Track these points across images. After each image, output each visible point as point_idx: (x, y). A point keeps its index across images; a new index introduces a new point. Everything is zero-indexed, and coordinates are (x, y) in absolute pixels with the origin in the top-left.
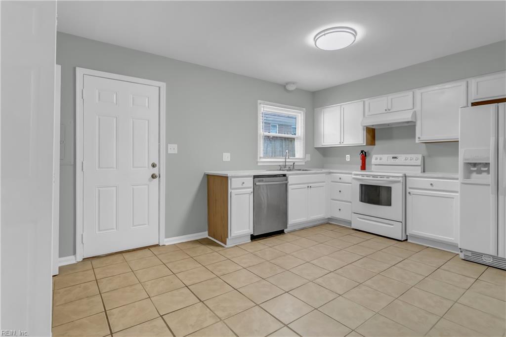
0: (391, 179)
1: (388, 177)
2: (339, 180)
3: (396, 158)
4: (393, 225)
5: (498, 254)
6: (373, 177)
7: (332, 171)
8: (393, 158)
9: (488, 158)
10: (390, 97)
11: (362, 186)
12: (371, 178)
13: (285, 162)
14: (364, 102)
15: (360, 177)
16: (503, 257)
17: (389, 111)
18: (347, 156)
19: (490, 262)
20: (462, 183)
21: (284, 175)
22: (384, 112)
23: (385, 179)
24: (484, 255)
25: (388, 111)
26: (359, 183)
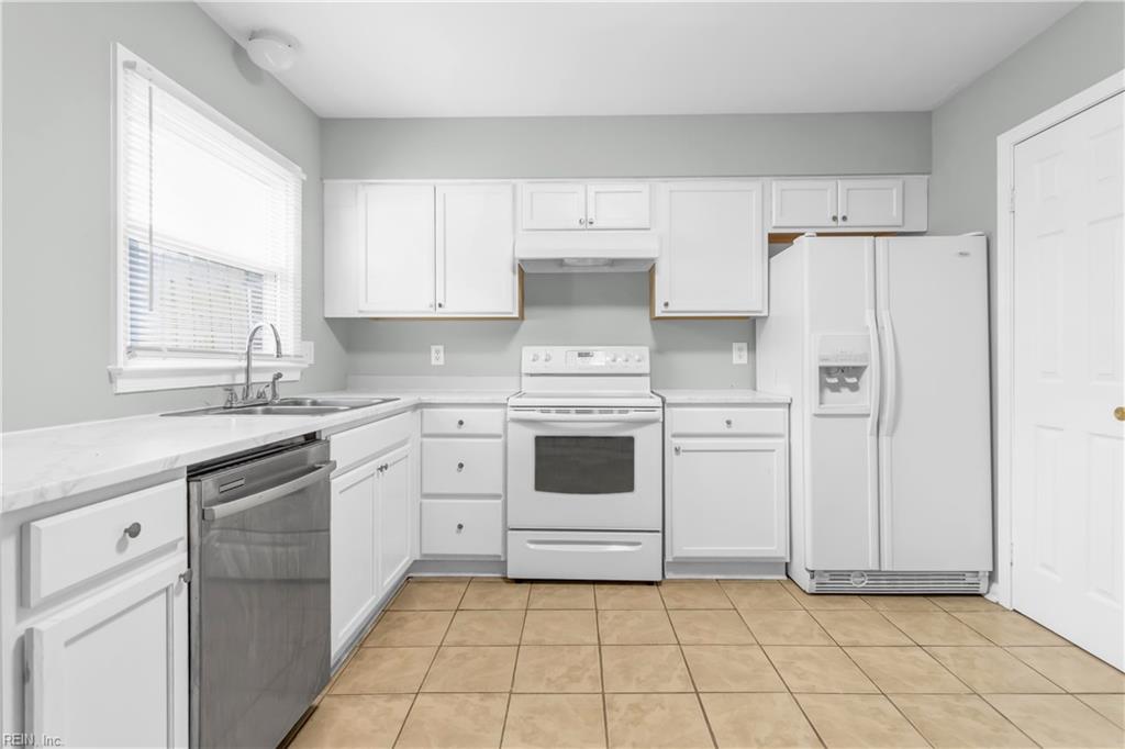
0: (632, 415)
1: (624, 409)
2: (455, 430)
3: (587, 355)
4: (639, 544)
5: (880, 565)
6: (577, 412)
7: (426, 398)
8: (580, 355)
9: (866, 356)
10: (594, 186)
11: (539, 440)
12: (573, 416)
13: (247, 371)
14: (514, 187)
15: (536, 415)
16: (891, 569)
17: (589, 226)
18: (434, 348)
19: (863, 585)
20: (816, 415)
21: (311, 438)
22: (577, 225)
23: (616, 416)
24: (852, 574)
25: (587, 224)
26: (530, 434)
